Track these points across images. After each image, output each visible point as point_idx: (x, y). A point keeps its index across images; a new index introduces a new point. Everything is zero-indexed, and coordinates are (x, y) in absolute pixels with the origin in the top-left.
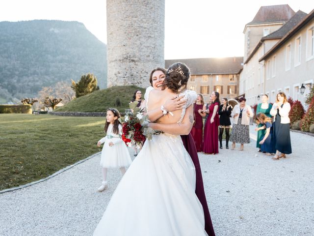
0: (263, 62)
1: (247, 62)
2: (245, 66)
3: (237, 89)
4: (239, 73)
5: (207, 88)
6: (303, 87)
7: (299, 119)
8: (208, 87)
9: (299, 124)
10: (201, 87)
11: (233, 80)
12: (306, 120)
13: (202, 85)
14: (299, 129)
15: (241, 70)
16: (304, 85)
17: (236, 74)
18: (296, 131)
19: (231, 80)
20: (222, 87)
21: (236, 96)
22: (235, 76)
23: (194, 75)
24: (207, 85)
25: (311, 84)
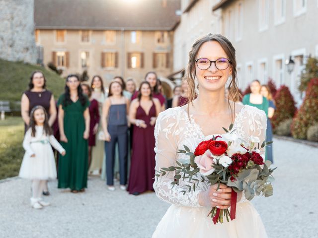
0: (219, 12)
1: (188, 10)
2: (184, 18)
3: (171, 60)
4: (174, 29)
5: (114, 56)
6: (291, 61)
7: (288, 118)
8: (117, 55)
9: (288, 127)
10: (103, 55)
11: (163, 41)
12: (301, 119)
13: (105, 51)
14: (289, 135)
15: (178, 24)
16: (293, 59)
17: (169, 31)
18: (285, 138)
19: (159, 41)
20: (142, 55)
21: (168, 73)
22: (166, 35)
23: (88, 30)
24: (114, 51)
25: (301, 57)
